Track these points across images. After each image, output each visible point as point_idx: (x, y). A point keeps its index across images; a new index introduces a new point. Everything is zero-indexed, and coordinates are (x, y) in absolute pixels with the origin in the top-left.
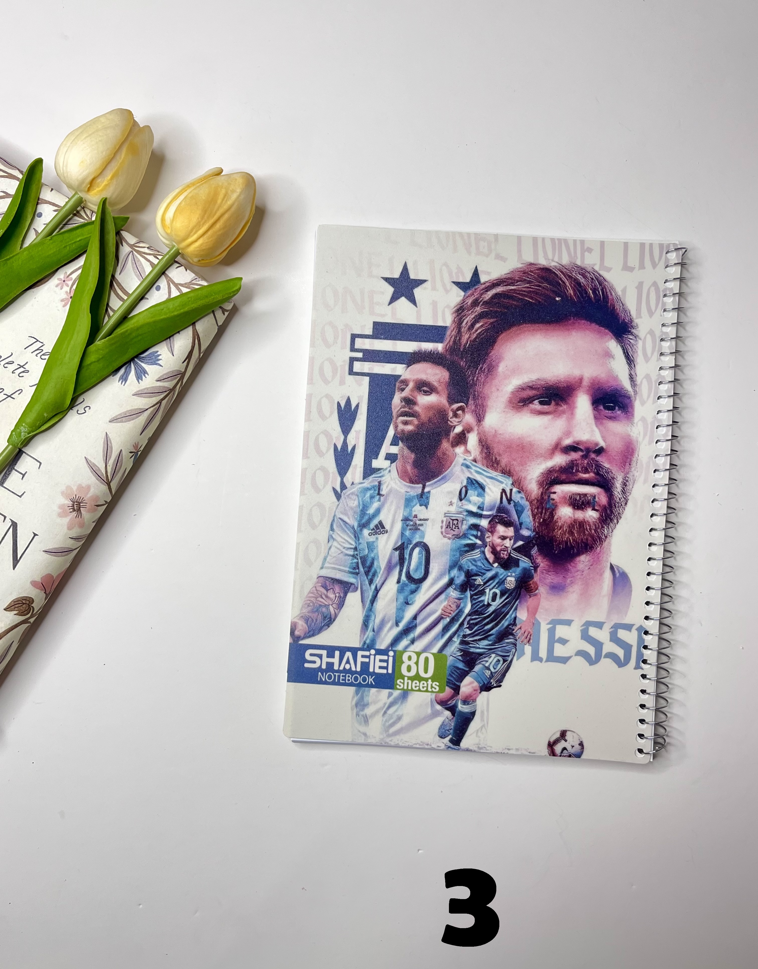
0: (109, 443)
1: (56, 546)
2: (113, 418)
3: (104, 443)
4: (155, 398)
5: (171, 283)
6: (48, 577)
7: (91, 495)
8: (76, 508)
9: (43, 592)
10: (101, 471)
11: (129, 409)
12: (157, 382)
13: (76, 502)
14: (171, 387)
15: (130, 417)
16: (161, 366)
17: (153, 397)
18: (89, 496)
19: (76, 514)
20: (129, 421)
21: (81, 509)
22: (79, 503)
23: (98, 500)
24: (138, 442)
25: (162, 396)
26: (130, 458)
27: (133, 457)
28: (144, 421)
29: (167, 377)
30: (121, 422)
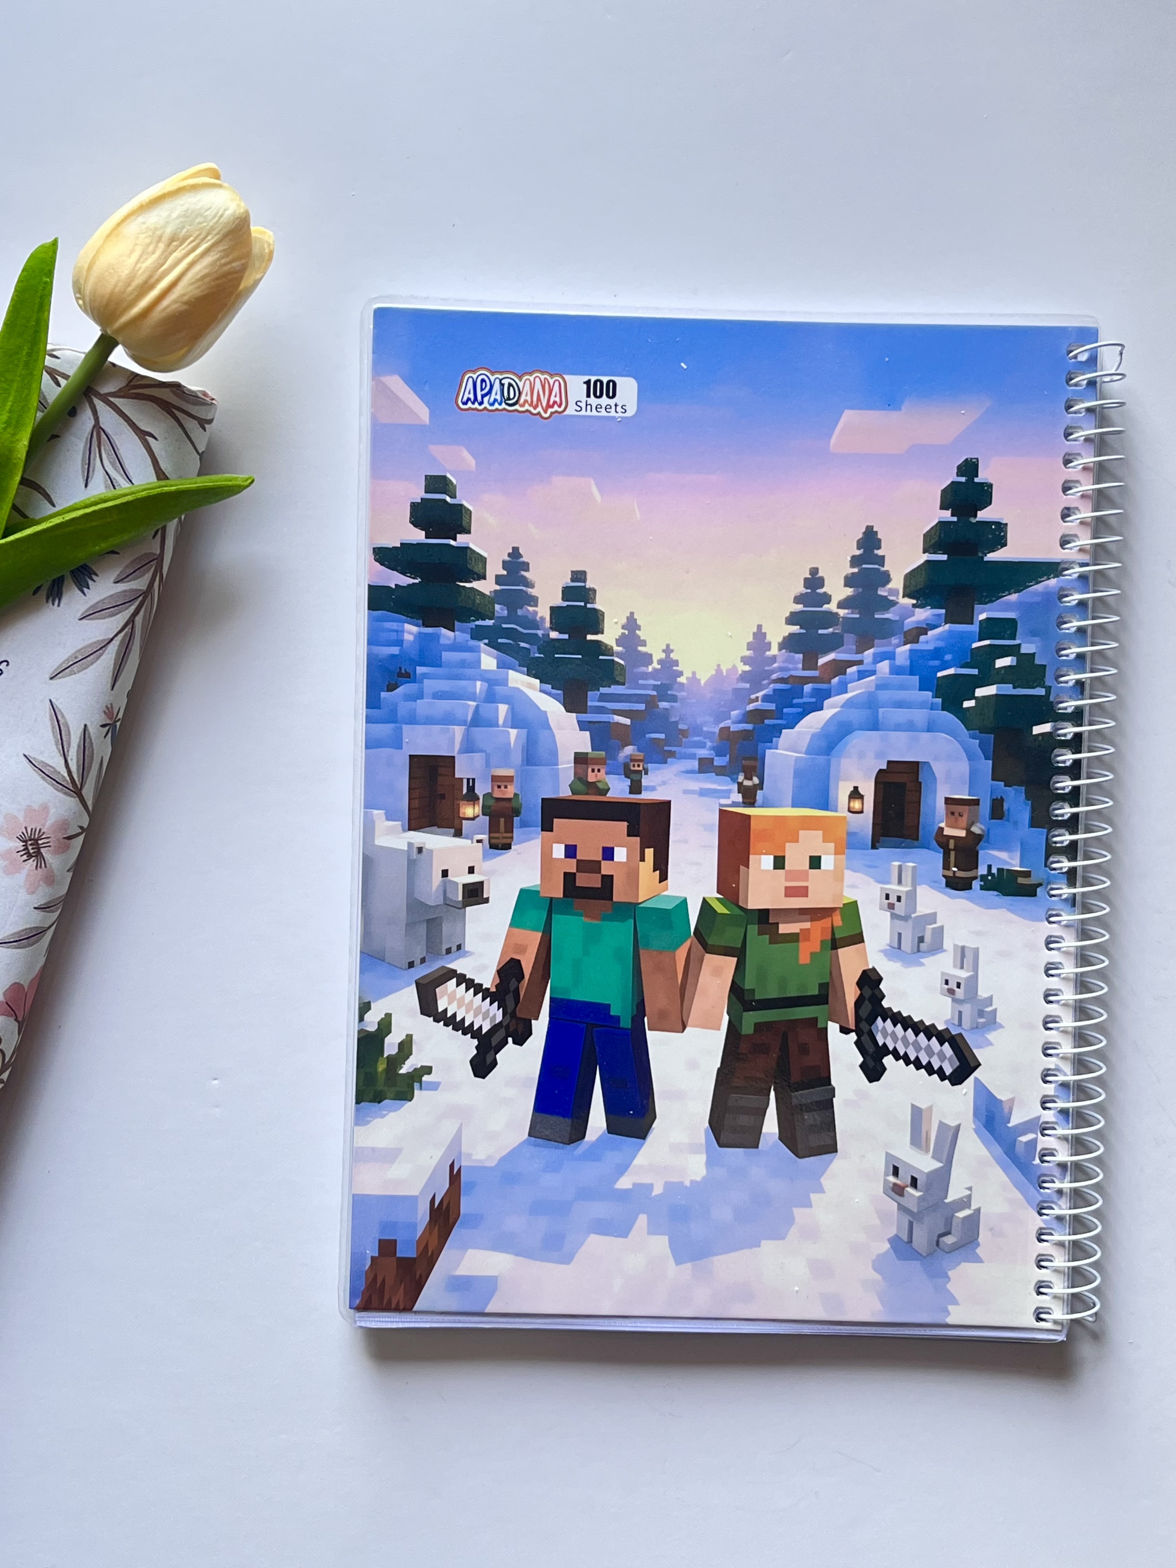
0: (60, 719)
1: (17, 930)
2: (55, 670)
3: (51, 719)
4: (120, 615)
5: (93, 397)
6: (16, 988)
7: (53, 820)
8: (32, 851)
10: (59, 772)
11: (79, 647)
12: (117, 585)
13: (30, 840)
14: (145, 588)
15: (85, 660)
17: (117, 614)
18: (49, 823)
19: (35, 862)
20: (86, 668)
21: (42, 850)
22: (35, 841)
23: (68, 828)
24: (111, 704)
25: (133, 608)
26: (105, 737)
27: (110, 735)
28: (113, 662)
29: (132, 571)
30: (71, 675)
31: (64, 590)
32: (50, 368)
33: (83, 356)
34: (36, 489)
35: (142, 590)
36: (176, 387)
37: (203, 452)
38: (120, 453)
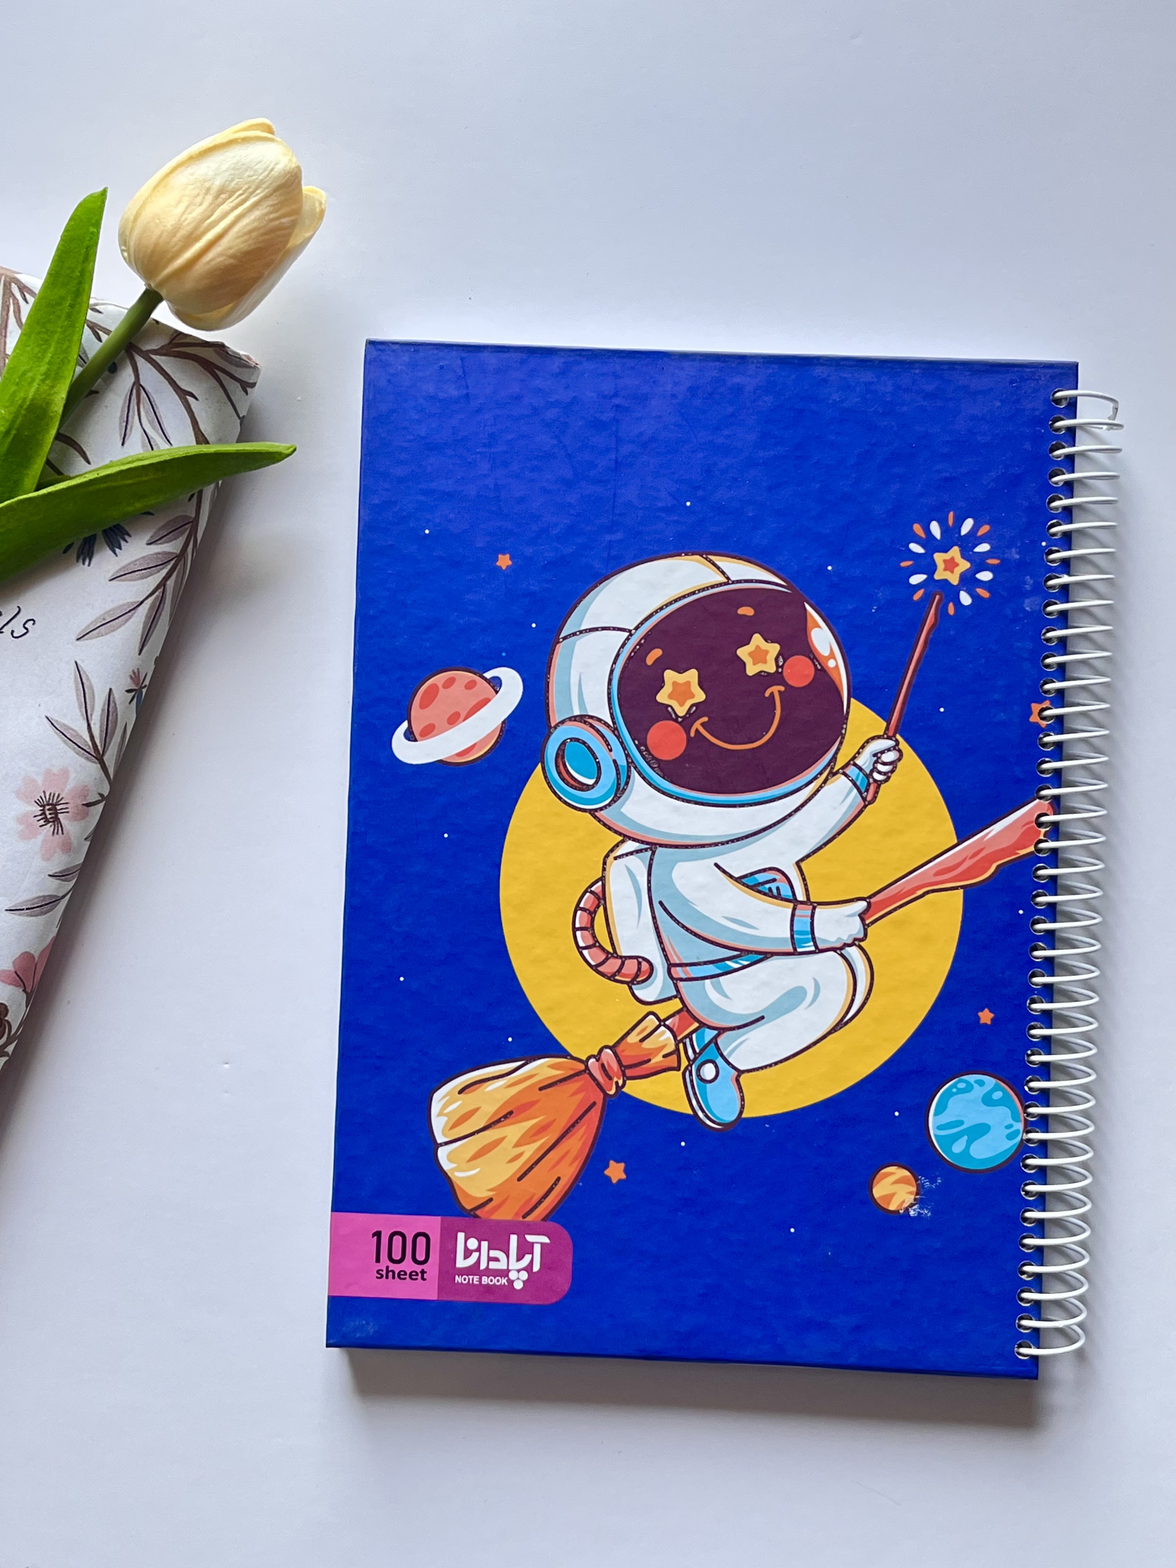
0: (84, 681)
1: (30, 896)
2: (83, 630)
3: (76, 681)
4: (151, 578)
5: (133, 353)
6: (27, 958)
7: (72, 785)
8: (49, 816)
9: (21, 990)
10: (81, 737)
11: (109, 608)
12: (149, 546)
13: (48, 805)
14: (179, 552)
15: (114, 622)
17: (149, 576)
18: (68, 788)
19: (52, 828)
20: (113, 631)
21: (60, 816)
22: (54, 806)
23: (87, 794)
24: (138, 669)
25: (164, 572)
26: (130, 703)
27: (135, 700)
28: (141, 626)
29: (165, 534)
30: (99, 637)
31: (95, 549)
32: (91, 322)
33: (126, 311)
34: (72, 446)
35: (174, 553)
36: (220, 347)
37: (244, 417)
38: (159, 412)
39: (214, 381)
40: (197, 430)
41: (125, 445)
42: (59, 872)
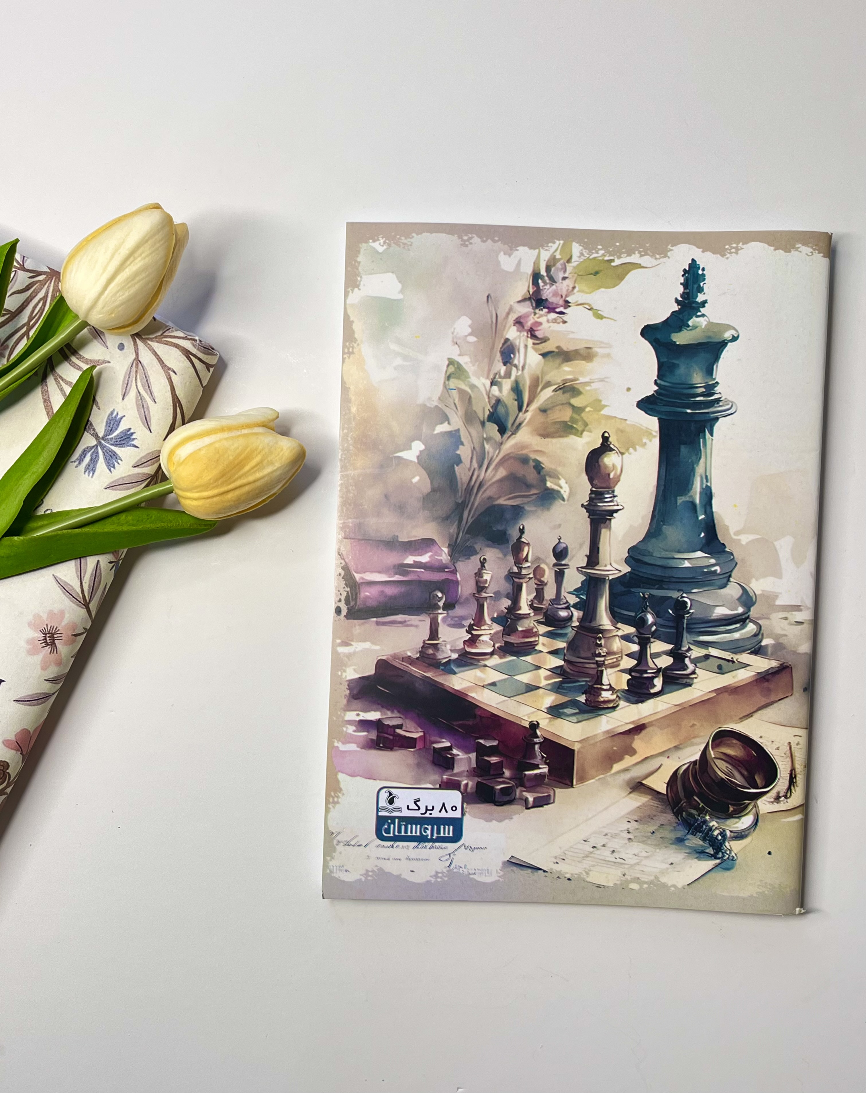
1: (30, 693)
5: (136, 338)
6: (25, 733)
7: (66, 622)
8: (48, 641)
10: (75, 590)
12: (134, 468)
13: (49, 634)
14: (153, 473)
16: (136, 447)
17: (132, 488)
18: (63, 624)
19: (50, 649)
21: (56, 641)
22: (52, 635)
23: (75, 628)
25: (142, 486)
26: (111, 568)
27: (114, 569)
29: (145, 461)
31: (97, 467)
35: (150, 474)
38: (150, 380)
39: (189, 363)
40: (174, 394)
41: (125, 400)
42: (52, 678)
